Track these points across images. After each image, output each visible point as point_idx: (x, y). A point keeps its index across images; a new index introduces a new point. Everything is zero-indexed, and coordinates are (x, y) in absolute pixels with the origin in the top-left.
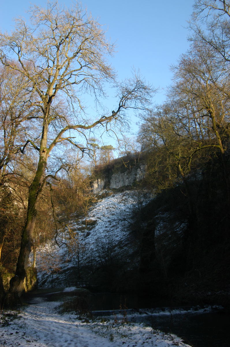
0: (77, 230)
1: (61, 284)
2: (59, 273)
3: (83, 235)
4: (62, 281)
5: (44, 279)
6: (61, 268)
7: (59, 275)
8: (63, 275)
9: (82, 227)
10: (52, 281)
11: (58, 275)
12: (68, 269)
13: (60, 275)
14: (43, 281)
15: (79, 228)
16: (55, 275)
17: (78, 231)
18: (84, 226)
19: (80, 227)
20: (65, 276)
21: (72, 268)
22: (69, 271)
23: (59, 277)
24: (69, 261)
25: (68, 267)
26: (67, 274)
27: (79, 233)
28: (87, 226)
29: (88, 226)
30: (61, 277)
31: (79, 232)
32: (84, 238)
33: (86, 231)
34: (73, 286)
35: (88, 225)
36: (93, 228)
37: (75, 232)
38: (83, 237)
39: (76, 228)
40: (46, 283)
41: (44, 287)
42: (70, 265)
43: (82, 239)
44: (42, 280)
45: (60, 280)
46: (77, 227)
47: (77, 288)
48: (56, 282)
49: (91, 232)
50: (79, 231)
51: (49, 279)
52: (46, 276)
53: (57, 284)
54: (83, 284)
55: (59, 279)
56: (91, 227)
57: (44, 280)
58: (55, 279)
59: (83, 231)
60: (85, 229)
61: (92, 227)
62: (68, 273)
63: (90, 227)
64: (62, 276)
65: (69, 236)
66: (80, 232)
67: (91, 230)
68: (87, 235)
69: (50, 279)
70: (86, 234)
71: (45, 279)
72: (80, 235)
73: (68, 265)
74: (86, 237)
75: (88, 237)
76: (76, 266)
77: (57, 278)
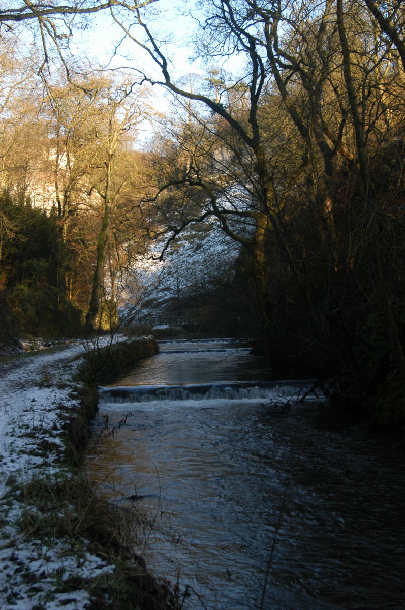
0: (183, 239)
2: (153, 308)
3: (192, 248)
4: (156, 317)
5: (131, 315)
6: (155, 300)
8: (157, 310)
9: (190, 235)
10: (140, 320)
11: (150, 309)
12: (165, 301)
14: (129, 318)
18: (194, 233)
19: (188, 234)
21: (171, 298)
22: (165, 305)
25: (165, 297)
26: (163, 308)
28: (198, 233)
29: (200, 233)
30: (154, 312)
32: (192, 253)
33: (196, 241)
34: (167, 325)
35: (199, 231)
36: (207, 237)
37: (180, 243)
38: (190, 251)
39: (181, 236)
40: (134, 322)
41: (131, 326)
42: (169, 295)
43: (189, 255)
45: (154, 316)
46: (183, 235)
47: (170, 326)
48: (147, 320)
49: (203, 243)
51: (138, 316)
52: (134, 311)
53: (149, 323)
54: (180, 322)
55: (152, 315)
56: (204, 235)
57: (131, 317)
58: (146, 316)
59: (192, 240)
60: (195, 237)
62: (165, 307)
63: (202, 234)
65: (171, 249)
67: (203, 239)
68: (196, 248)
69: (140, 316)
70: (195, 246)
73: (166, 295)
74: (194, 251)
75: (198, 251)
76: (176, 296)
77: (150, 314)
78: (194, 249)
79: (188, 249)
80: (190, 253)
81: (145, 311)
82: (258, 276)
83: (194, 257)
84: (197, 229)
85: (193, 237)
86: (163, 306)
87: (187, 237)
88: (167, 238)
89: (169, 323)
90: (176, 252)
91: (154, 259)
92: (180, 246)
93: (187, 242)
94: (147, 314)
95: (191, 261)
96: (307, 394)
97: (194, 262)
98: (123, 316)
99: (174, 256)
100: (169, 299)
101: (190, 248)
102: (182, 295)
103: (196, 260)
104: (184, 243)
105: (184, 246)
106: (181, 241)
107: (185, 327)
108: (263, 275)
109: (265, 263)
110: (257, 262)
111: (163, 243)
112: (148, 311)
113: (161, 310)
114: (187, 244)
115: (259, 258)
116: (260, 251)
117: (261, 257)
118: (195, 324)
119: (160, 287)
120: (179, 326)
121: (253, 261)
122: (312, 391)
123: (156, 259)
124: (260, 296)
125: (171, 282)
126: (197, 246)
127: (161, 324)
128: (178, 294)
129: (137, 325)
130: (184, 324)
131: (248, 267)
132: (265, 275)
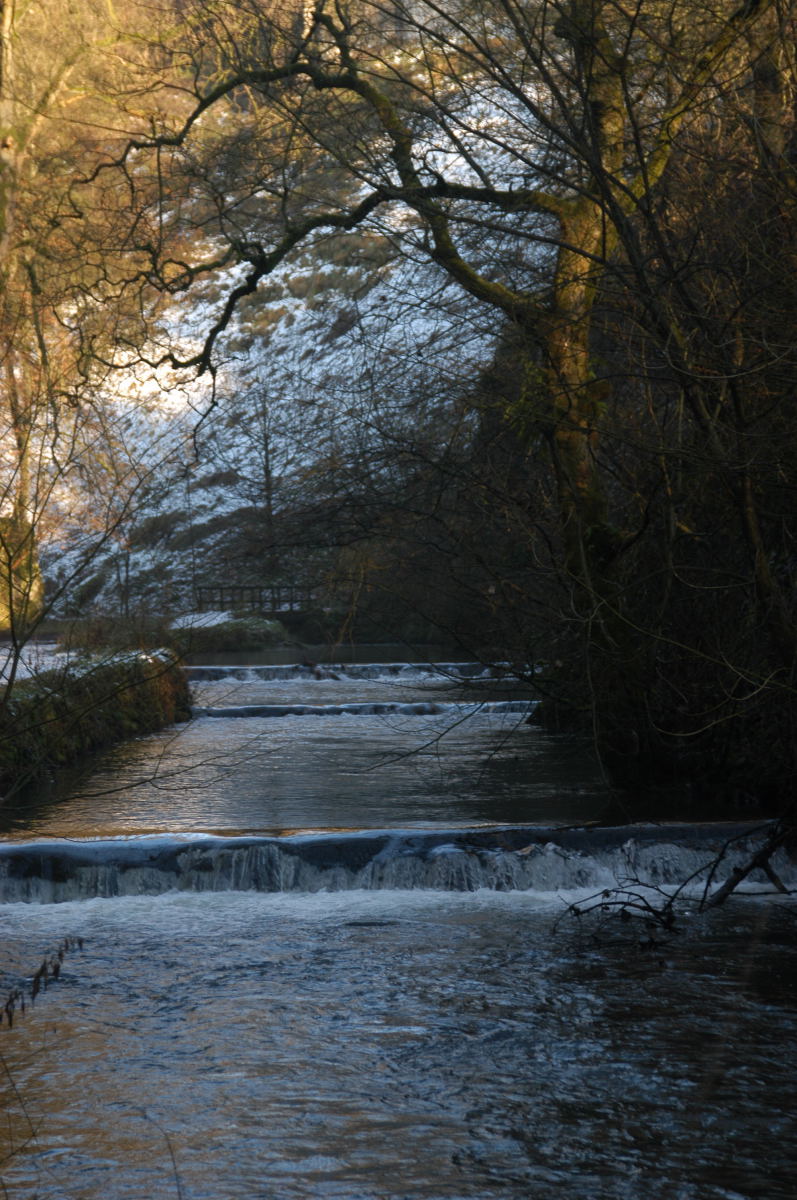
0: (285, 292)
1: (176, 599)
2: (171, 546)
3: (321, 325)
4: (183, 583)
5: (92, 572)
6: (180, 517)
7: (169, 553)
8: (187, 557)
9: (312, 276)
10: (125, 590)
11: (163, 552)
12: (218, 524)
13: (176, 553)
14: (83, 583)
15: (300, 280)
16: (150, 557)
17: (288, 303)
18: (327, 269)
19: (306, 273)
20: (198, 561)
21: (242, 513)
22: (219, 536)
23: (170, 563)
24: (228, 478)
25: (221, 510)
26: (209, 548)
27: (299, 314)
28: (343, 271)
29: (351, 271)
31: (297, 307)
32: (322, 343)
33: (337, 299)
34: (223, 610)
35: (348, 264)
36: (376, 284)
37: (274, 306)
38: (315, 338)
39: (278, 281)
40: (99, 598)
41: (88, 614)
42: (233, 502)
43: (310, 352)
44: (81, 579)
45: (175, 578)
46: (286, 277)
47: (236, 617)
48: (152, 590)
49: (362, 306)
50: (298, 301)
51: (114, 576)
52: (103, 558)
53: (157, 603)
54: (276, 602)
55: (172, 572)
56: (364, 277)
57: (88, 579)
58: (145, 577)
59: (319, 298)
60: (331, 286)
61: (369, 278)
62: (216, 544)
63: (359, 275)
64: (182, 558)
65: (242, 331)
66: (303, 307)
67: (361, 292)
68: (334, 326)
69: (123, 575)
70: (333, 320)
71: (95, 575)
72: (303, 325)
73: (220, 500)
74: (329, 339)
75: (340, 340)
76: (261, 505)
77: (160, 572)
78: (326, 330)
79: (303, 332)
80: (311, 343)
81: (144, 559)
82: (562, 435)
83: (327, 360)
84: (340, 255)
85: (323, 284)
86: (210, 541)
87: (303, 285)
88: (226, 287)
89: (233, 605)
90: (259, 341)
91: (176, 365)
92: (276, 317)
93: (302, 303)
94: (151, 571)
95: (316, 373)
96: (740, 874)
97: (327, 378)
98: (61, 575)
99: (255, 355)
100: (234, 514)
101: (311, 328)
102: (282, 500)
103: (333, 372)
104: (291, 308)
105: (291, 320)
106: (281, 298)
107: (291, 622)
108: (584, 431)
109: (589, 384)
110: (563, 381)
111: (213, 308)
112: (153, 559)
113: (200, 555)
114: (301, 311)
115: (567, 367)
116: (575, 339)
117: (576, 362)
118: (327, 610)
119: (201, 472)
120: (271, 616)
121: (547, 379)
122: (761, 861)
123: (186, 365)
124: (571, 509)
125: (240, 451)
126: (340, 320)
127: (201, 607)
128: (268, 498)
129: (114, 609)
130: (285, 607)
131: (527, 399)
132: (588, 432)
